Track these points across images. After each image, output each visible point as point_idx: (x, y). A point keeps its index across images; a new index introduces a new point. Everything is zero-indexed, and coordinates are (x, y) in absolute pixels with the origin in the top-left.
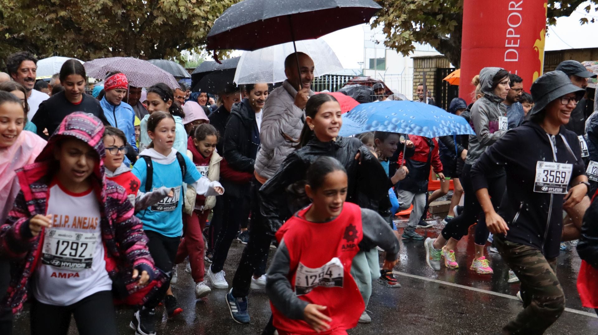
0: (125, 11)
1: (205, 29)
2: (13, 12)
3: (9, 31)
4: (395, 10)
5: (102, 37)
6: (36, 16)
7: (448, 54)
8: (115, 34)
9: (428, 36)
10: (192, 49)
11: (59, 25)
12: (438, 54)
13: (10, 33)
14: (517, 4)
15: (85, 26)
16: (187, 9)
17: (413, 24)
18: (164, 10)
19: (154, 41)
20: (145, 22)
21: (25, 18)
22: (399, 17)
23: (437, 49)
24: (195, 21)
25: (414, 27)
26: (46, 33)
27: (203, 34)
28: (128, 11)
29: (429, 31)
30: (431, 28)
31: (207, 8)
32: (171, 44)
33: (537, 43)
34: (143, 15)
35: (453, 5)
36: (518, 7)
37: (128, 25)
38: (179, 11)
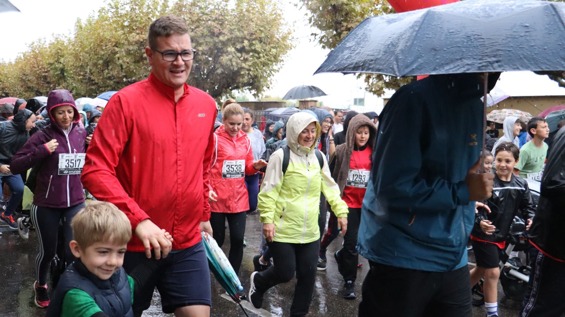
0: (197, 65)
1: (248, 77)
2: (128, 65)
3: (126, 77)
6: (143, 68)
8: (191, 79)
9: (394, 85)
10: (239, 89)
13: (126, 78)
16: (237, 63)
17: (384, 76)
18: (222, 64)
19: (215, 84)
20: (210, 72)
21: (136, 69)
24: (242, 71)
25: (385, 79)
27: (247, 80)
28: (200, 64)
29: (394, 82)
30: (396, 80)
31: (250, 63)
32: (226, 86)
34: (209, 67)
37: (199, 73)
38: (232, 65)
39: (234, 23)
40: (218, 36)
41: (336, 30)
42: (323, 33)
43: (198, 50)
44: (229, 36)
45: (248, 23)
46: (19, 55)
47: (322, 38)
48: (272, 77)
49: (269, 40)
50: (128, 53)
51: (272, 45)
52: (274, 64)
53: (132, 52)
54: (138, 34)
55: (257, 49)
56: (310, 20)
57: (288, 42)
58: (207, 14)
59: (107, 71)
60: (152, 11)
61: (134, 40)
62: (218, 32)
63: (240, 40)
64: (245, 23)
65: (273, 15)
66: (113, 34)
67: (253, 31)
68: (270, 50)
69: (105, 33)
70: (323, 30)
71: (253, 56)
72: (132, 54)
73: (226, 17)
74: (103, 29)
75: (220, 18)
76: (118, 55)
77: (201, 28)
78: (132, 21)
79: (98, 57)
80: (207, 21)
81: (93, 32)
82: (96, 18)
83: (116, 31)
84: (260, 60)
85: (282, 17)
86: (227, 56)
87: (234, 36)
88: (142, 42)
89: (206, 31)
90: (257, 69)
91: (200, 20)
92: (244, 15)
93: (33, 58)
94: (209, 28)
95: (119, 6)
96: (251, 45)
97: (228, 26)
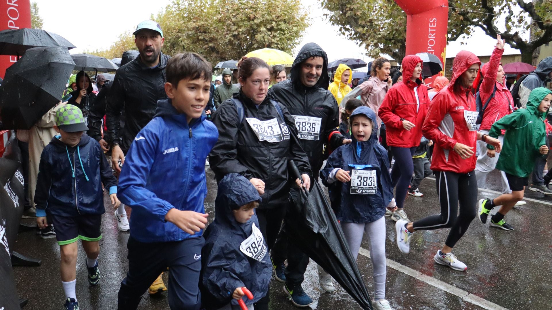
4: (371, 38)
5: (229, 55)
7: (397, 59)
9: (387, 50)
11: (209, 50)
12: (392, 59)
14: (432, 34)
15: (221, 50)
16: (268, 39)
17: (380, 44)
21: (194, 48)
22: (373, 41)
23: (392, 57)
24: (272, 45)
25: (380, 46)
26: (203, 54)
28: (241, 42)
29: (387, 48)
30: (388, 46)
31: (278, 39)
33: (442, 54)
35: (399, 35)
36: (433, 36)
38: (265, 41)
39: (265, 10)
40: (253, 20)
41: (342, 11)
42: (333, 13)
43: (239, 31)
44: (261, 19)
45: (275, 9)
46: (112, 44)
47: (332, 17)
48: (294, 48)
49: (291, 21)
50: (188, 37)
51: (293, 25)
52: (296, 38)
53: (191, 36)
54: (194, 22)
55: (283, 28)
56: (322, 4)
57: (306, 22)
58: (244, 4)
59: (173, 51)
60: (204, 4)
61: (192, 26)
62: (253, 16)
63: (270, 22)
64: (273, 9)
65: (293, 2)
66: (176, 24)
67: (279, 15)
68: (293, 28)
69: (171, 23)
70: (332, 11)
71: (279, 34)
72: (191, 37)
73: (259, 5)
74: (169, 21)
75: (254, 6)
76: (181, 39)
77: (241, 15)
78: (190, 12)
79: (167, 41)
80: (245, 9)
81: (162, 23)
82: (164, 12)
83: (179, 21)
84: (285, 36)
85: (300, 3)
86: (261, 34)
87: (265, 19)
88: (197, 28)
89: (244, 17)
90: (283, 43)
91: (239, 8)
92: (272, 3)
93: (122, 45)
94: (246, 14)
95: (180, 3)
96: (278, 25)
97: (260, 12)
